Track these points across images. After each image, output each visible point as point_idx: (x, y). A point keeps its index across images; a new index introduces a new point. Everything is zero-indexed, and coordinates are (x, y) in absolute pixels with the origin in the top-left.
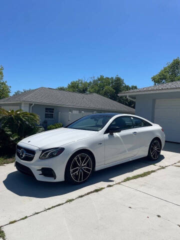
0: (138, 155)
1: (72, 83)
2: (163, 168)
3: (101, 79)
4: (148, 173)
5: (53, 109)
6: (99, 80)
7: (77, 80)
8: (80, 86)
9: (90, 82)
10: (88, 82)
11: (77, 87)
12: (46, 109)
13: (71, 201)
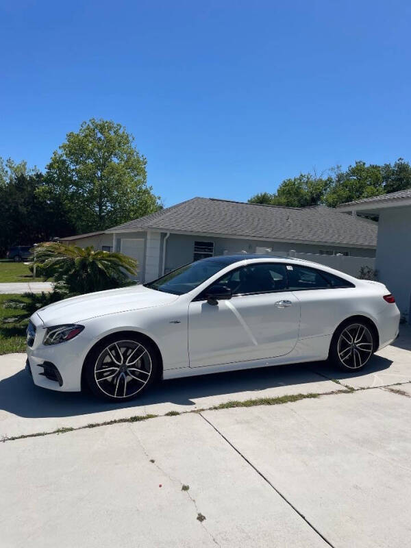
0: (290, 355)
1: (285, 184)
2: (351, 390)
3: (358, 170)
4: (293, 398)
5: (211, 244)
6: (354, 172)
7: (298, 176)
8: (305, 189)
9: (330, 180)
10: (325, 178)
11: (297, 193)
12: (197, 244)
13: (64, 430)
